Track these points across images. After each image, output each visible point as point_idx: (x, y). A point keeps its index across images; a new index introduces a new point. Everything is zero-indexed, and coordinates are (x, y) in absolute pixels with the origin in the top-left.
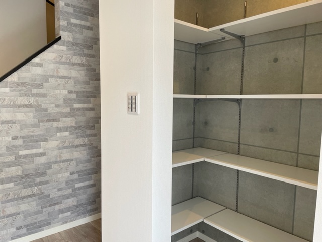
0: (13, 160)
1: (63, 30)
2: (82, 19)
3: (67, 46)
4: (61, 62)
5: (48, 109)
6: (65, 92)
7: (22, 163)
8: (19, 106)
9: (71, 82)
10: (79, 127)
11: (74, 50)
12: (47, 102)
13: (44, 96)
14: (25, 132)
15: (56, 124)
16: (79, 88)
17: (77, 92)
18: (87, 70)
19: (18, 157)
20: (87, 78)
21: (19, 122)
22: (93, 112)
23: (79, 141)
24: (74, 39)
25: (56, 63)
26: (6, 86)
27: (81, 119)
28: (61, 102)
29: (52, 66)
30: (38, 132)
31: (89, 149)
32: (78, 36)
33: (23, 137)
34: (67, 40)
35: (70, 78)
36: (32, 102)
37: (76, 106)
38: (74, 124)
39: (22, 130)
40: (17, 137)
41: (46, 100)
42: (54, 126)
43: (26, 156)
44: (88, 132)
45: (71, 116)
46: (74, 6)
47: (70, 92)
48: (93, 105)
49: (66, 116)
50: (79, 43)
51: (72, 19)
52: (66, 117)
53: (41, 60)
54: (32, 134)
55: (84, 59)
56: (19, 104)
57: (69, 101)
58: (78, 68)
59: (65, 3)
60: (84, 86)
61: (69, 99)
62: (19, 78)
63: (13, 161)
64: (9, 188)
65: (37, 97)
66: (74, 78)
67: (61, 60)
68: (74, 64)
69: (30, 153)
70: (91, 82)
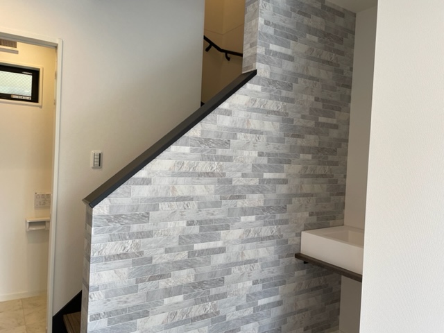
0: (186, 258)
1: (260, 61)
2: (282, 45)
3: (262, 85)
4: (254, 109)
5: (234, 179)
6: (255, 154)
7: (196, 263)
8: (200, 175)
9: (263, 138)
10: (268, 208)
11: (270, 91)
12: (233, 169)
13: (229, 159)
14: (204, 215)
15: (240, 203)
16: (271, 148)
17: (268, 155)
18: (284, 121)
19: (192, 254)
20: (282, 133)
21: (198, 198)
22: (285, 186)
23: (266, 231)
24: (271, 73)
25: (248, 111)
26: (186, 145)
27: (271, 196)
28: (249, 170)
29: (243, 115)
30: (219, 214)
31: (278, 243)
32: (277, 70)
33: (200, 222)
34: (262, 76)
35: (262, 133)
36: (215, 168)
37: (267, 175)
38: (262, 204)
39: (200, 211)
40: (193, 221)
41: (231, 167)
42: (238, 206)
43: (201, 252)
44: (278, 216)
45: (259, 191)
46: (275, 26)
47: (261, 154)
48: (287, 176)
49: (253, 190)
50: (276, 81)
51: (271, 45)
52: (253, 192)
53: (230, 106)
54: (212, 217)
55: (281, 104)
56: (200, 171)
57: (259, 168)
58: (273, 117)
59: (265, 21)
60: (277, 145)
61: (259, 165)
62: (202, 132)
63: (186, 261)
64: (177, 303)
65: (221, 161)
66: (267, 133)
67: (254, 106)
68: (269, 112)
69: (207, 248)
70: (287, 138)
